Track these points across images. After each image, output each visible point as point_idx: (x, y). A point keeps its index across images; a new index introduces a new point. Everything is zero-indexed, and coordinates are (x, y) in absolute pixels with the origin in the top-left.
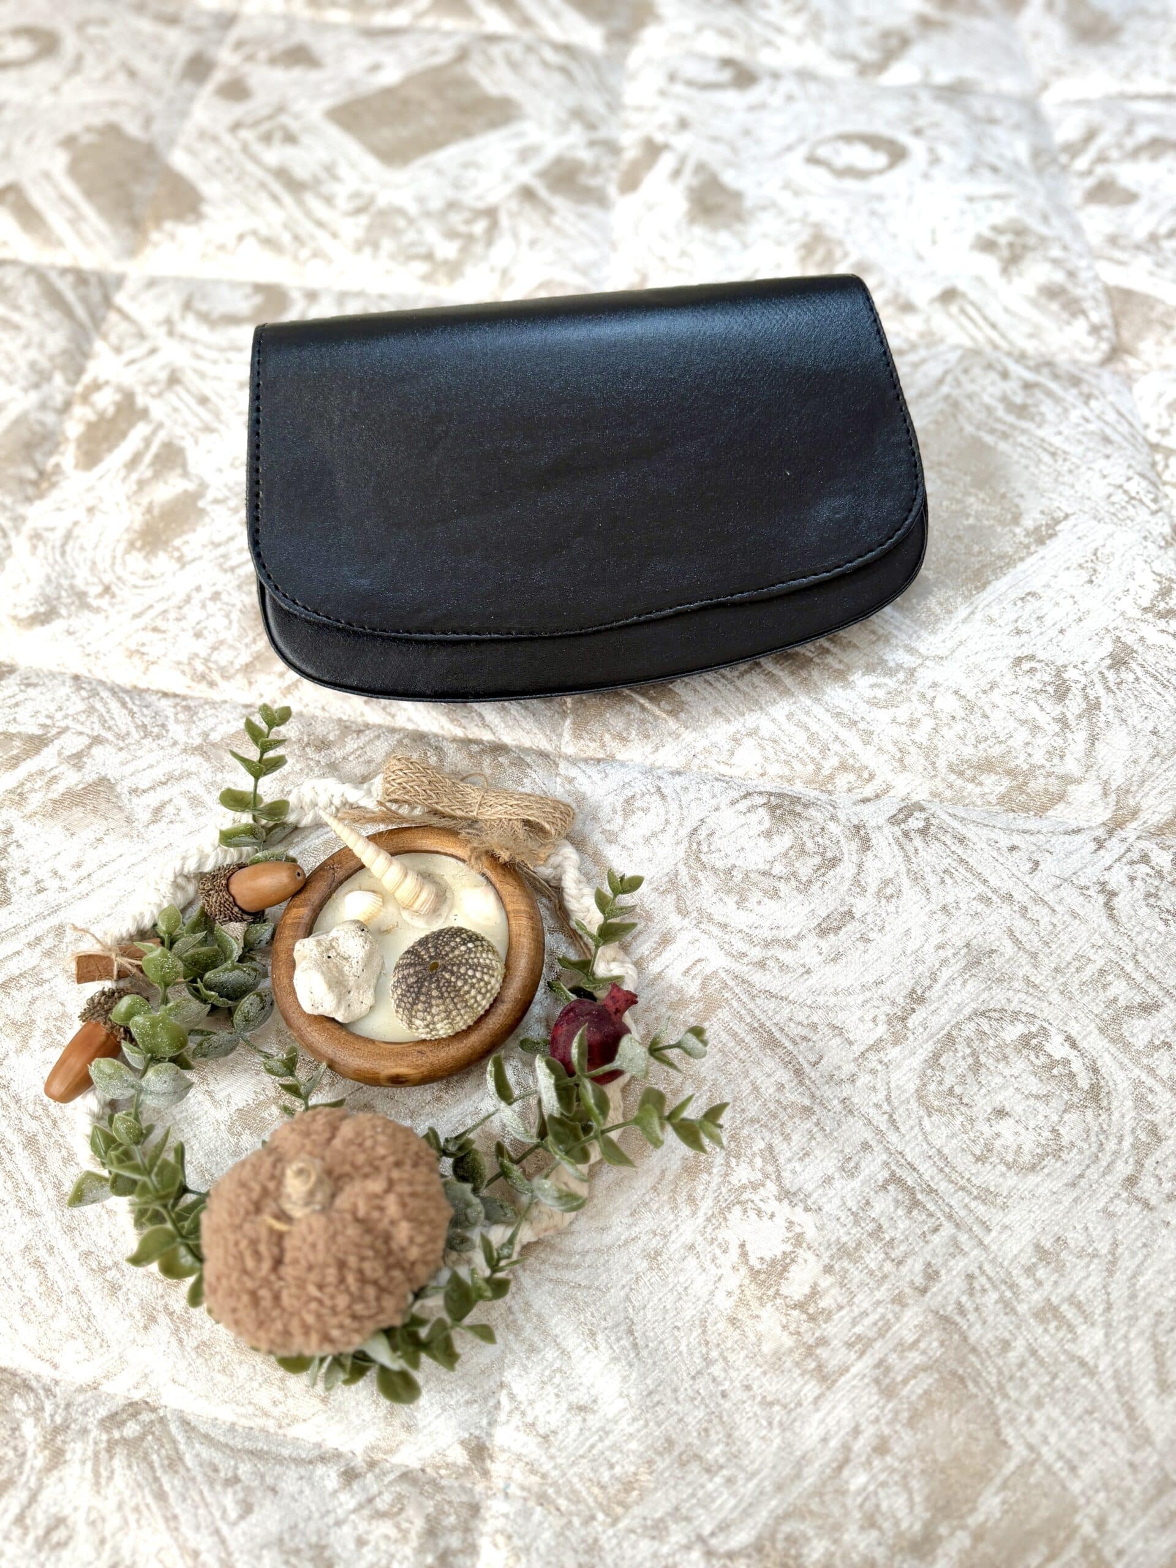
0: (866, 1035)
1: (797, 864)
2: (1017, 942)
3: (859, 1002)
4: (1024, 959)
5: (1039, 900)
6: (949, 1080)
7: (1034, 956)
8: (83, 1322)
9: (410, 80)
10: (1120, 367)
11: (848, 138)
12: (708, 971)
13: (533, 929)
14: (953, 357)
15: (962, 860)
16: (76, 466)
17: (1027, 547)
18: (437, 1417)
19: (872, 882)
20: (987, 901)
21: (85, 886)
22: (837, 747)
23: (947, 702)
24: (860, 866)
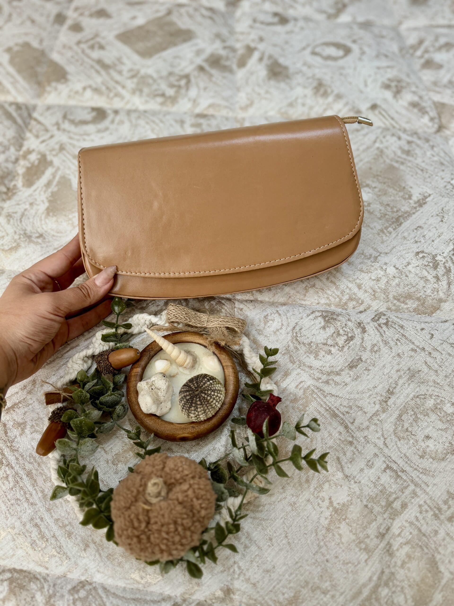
0: (372, 409)
1: (337, 340)
2: (428, 366)
3: (368, 396)
4: (432, 373)
5: (435, 350)
6: (406, 425)
7: (436, 371)
9: (149, 23)
10: (442, 134)
11: (327, 44)
12: (305, 386)
13: (234, 373)
14: (379, 131)
15: (403, 335)
16: (23, 186)
17: (415, 208)
18: (210, 578)
19: (368, 345)
20: (415, 351)
22: (348, 291)
23: (391, 271)
24: (363, 339)
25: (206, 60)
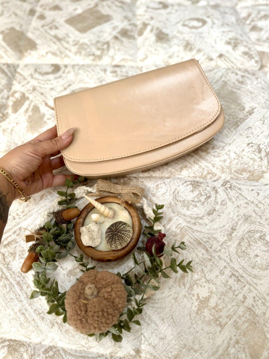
0: (222, 239)
1: (201, 198)
2: (256, 213)
3: (220, 231)
4: (258, 217)
5: (260, 202)
6: (243, 249)
7: (260, 216)
8: (36, 328)
9: (84, 12)
10: (263, 70)
11: (192, 19)
12: (182, 227)
13: (138, 220)
14: (224, 70)
15: (241, 194)
16: (12, 112)
17: (247, 116)
18: (127, 344)
19: (219, 200)
20: (248, 204)
21: (25, 217)
22: (206, 168)
23: (233, 155)
24: (216, 197)
25: (119, 33)
